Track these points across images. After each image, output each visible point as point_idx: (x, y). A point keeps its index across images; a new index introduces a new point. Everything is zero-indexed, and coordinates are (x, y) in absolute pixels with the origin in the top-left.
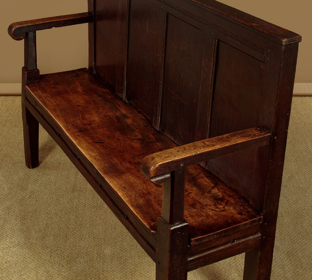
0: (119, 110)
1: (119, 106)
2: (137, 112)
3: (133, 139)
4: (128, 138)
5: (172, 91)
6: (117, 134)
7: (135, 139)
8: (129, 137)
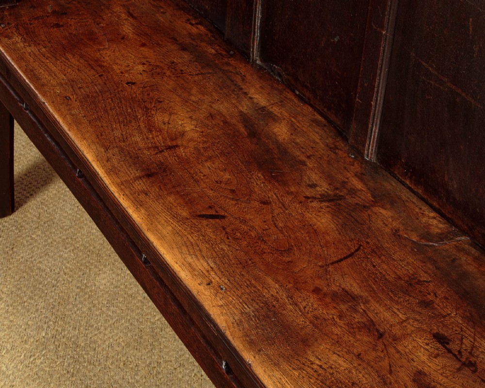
0: (246, 94)
1: (243, 80)
2: (296, 101)
3: (307, 198)
4: (292, 193)
5: (424, 64)
6: (258, 182)
7: (314, 198)
8: (293, 189)
